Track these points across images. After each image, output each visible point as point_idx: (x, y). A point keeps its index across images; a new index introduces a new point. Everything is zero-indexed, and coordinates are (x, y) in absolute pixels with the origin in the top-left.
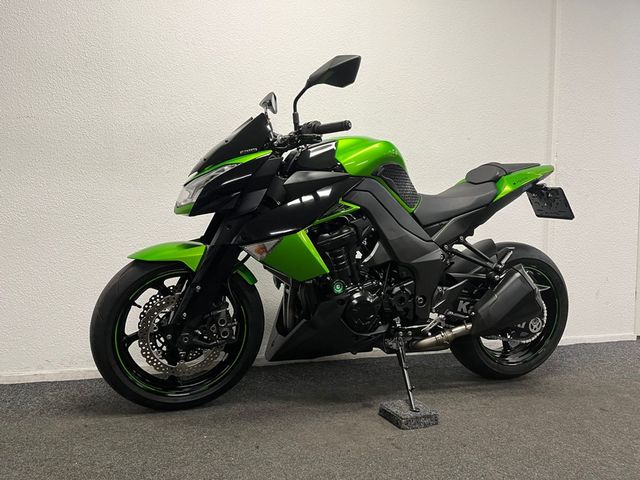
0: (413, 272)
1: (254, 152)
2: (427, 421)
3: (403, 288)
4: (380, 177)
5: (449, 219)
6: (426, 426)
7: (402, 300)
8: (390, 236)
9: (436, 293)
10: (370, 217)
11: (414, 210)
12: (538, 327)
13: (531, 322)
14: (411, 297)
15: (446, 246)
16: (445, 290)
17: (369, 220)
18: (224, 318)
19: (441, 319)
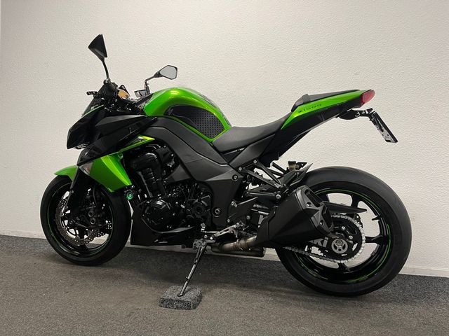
1: (96, 107)
3: (200, 201)
4: (172, 115)
5: (245, 147)
7: (199, 210)
8: (185, 160)
9: (229, 208)
10: (168, 146)
11: (214, 140)
12: (344, 247)
13: (334, 242)
14: (207, 208)
15: (240, 169)
16: (237, 203)
17: (167, 149)
18: (92, 212)
19: (233, 228)
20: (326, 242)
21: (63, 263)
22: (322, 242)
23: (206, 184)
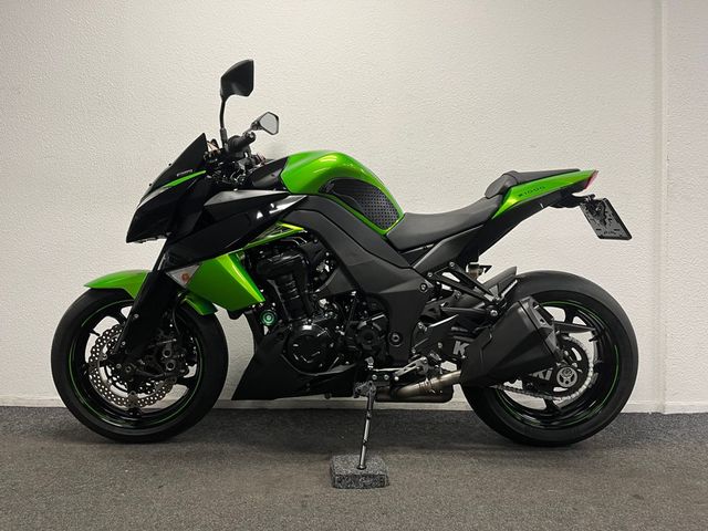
0: (384, 304)
1: (189, 174)
2: (368, 481)
3: (370, 324)
4: (330, 193)
5: (435, 243)
6: (365, 487)
7: (369, 337)
8: (349, 262)
9: (415, 332)
10: (322, 240)
11: (388, 231)
12: (572, 379)
13: (560, 373)
14: (380, 334)
15: (430, 275)
16: (427, 326)
17: (320, 244)
18: (169, 349)
19: (422, 362)
20: (549, 373)
21: (100, 442)
22: (545, 374)
23: (379, 298)
